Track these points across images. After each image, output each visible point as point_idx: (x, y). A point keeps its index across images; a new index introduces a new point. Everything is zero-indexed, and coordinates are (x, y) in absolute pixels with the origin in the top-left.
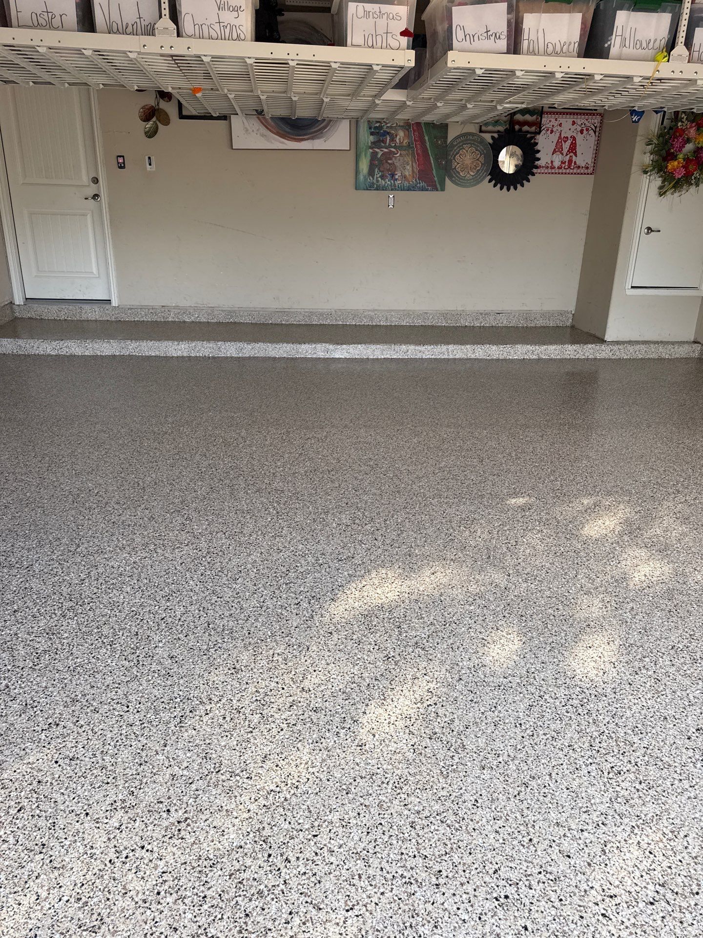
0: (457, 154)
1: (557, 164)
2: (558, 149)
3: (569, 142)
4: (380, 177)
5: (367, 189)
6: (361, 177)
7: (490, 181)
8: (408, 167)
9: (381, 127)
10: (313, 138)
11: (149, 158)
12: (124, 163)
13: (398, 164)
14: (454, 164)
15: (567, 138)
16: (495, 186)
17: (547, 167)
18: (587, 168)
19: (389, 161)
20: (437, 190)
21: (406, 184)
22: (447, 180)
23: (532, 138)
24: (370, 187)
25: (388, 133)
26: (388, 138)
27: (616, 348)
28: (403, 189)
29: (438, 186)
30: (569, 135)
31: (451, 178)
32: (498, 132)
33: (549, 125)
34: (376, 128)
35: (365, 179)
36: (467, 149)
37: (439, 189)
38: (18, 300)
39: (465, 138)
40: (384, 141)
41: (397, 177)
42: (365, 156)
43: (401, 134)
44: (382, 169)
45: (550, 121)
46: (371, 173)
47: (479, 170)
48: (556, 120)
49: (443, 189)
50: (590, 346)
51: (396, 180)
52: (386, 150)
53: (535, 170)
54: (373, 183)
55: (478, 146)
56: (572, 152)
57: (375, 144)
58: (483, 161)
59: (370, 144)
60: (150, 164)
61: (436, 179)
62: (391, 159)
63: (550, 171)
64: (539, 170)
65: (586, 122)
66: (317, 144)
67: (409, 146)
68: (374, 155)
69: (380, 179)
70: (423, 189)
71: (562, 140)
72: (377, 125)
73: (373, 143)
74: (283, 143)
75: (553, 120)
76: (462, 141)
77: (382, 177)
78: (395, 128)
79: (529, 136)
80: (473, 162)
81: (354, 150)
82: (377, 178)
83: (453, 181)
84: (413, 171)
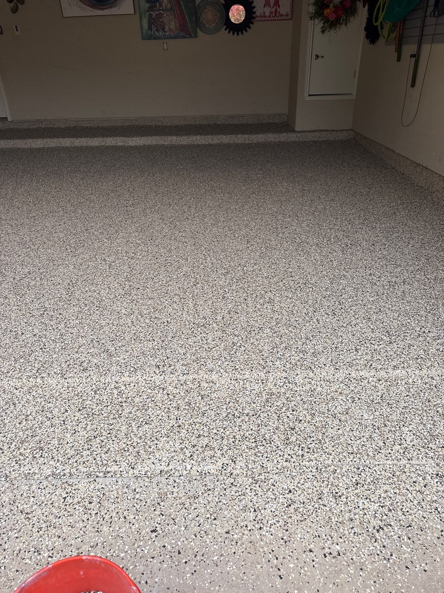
0: (202, 12)
1: (267, 14)
2: (267, 4)
4: (156, 30)
5: (149, 39)
6: (144, 32)
7: (226, 30)
8: (172, 23)
10: (111, 7)
11: (16, 26)
12: (2, 30)
13: (166, 21)
14: (202, 19)
16: (229, 32)
17: (261, 17)
18: (288, 16)
19: (160, 20)
21: (172, 34)
22: (199, 31)
24: (150, 38)
25: (157, 1)
26: (158, 4)
28: (170, 38)
29: (192, 35)
31: (200, 29)
35: (146, 32)
36: (208, 8)
37: (193, 36)
39: (206, 1)
40: (155, 7)
41: (166, 30)
42: (145, 17)
43: (166, 1)
44: (156, 25)
46: (150, 28)
47: (217, 23)
49: (196, 36)
51: (166, 32)
52: (157, 12)
53: (254, 20)
54: (152, 35)
55: (215, 6)
56: (276, 5)
57: (151, 9)
58: (219, 16)
59: (147, 9)
60: (17, 30)
61: (190, 30)
62: (161, 18)
63: (263, 19)
64: (256, 20)
66: (114, 11)
67: (171, 8)
68: (150, 16)
69: (156, 32)
70: (183, 37)
73: (149, 8)
74: (93, 11)
76: (205, 3)
77: (157, 30)
80: (213, 17)
81: (138, 14)
82: (154, 31)
83: (202, 31)
84: (176, 25)
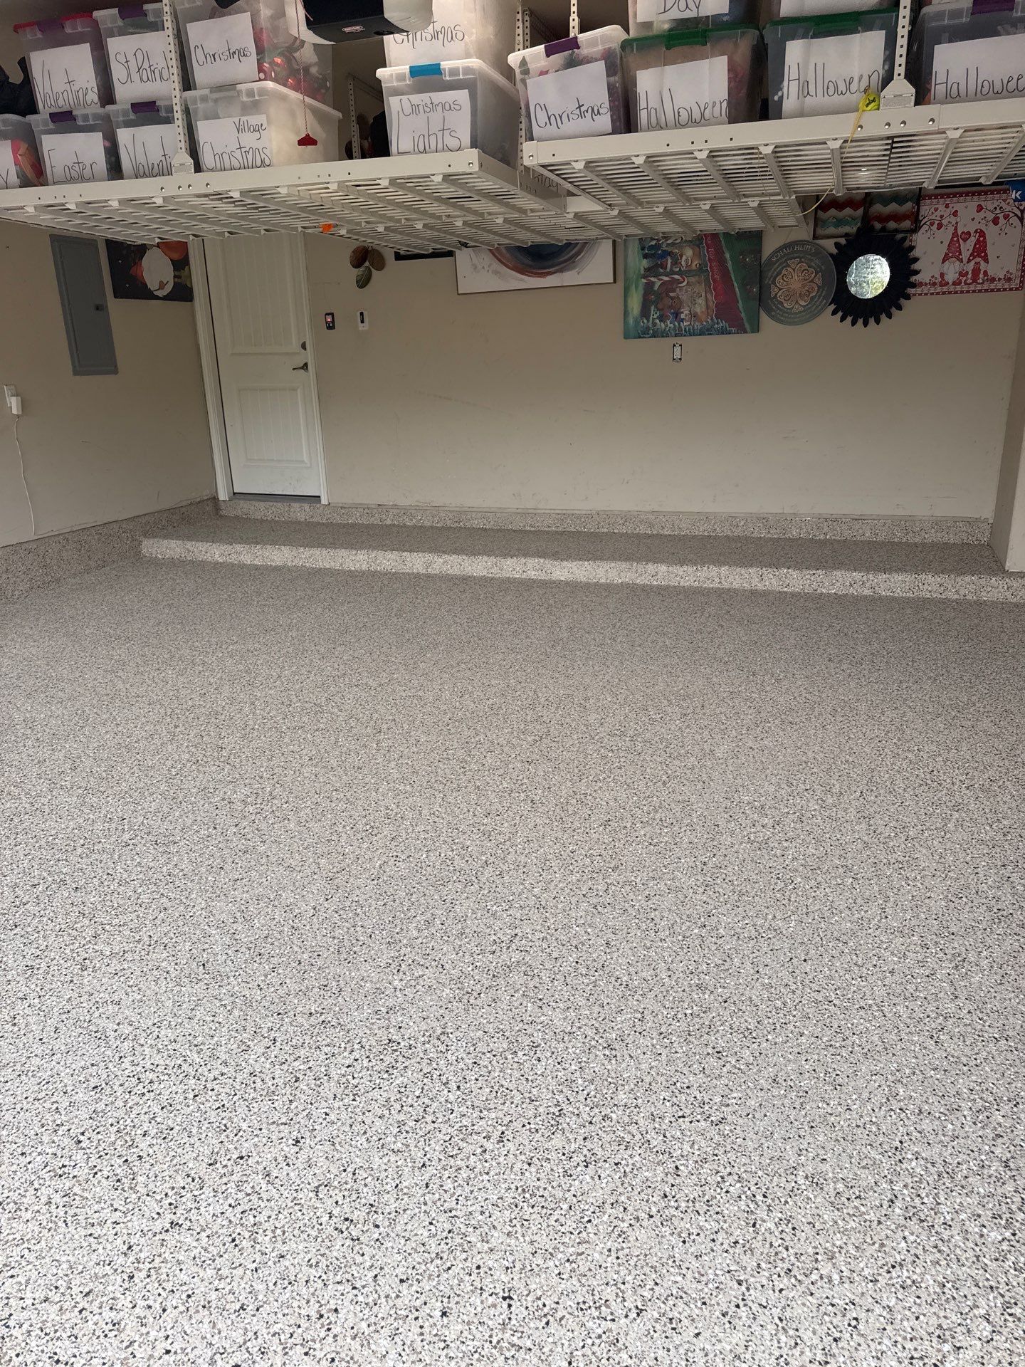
0: (778, 275)
1: (951, 277)
2: (953, 252)
3: (973, 240)
4: (658, 318)
5: (640, 337)
6: (631, 321)
7: (834, 313)
8: (700, 301)
9: (658, 246)
10: (561, 271)
11: (362, 314)
12: (333, 321)
13: (684, 297)
14: (774, 291)
15: (969, 233)
16: (843, 319)
17: (934, 284)
18: (1009, 280)
19: (671, 294)
20: (745, 332)
21: (697, 325)
22: (764, 317)
23: (904, 239)
24: (643, 334)
25: (670, 254)
26: (669, 261)
27: (1017, 583)
28: (692, 333)
29: (747, 326)
30: (971, 228)
31: (769, 312)
32: (847, 235)
33: (935, 217)
34: (651, 247)
35: (636, 321)
36: (793, 266)
37: (748, 330)
38: (223, 495)
39: (790, 249)
40: (663, 266)
41: (683, 316)
42: (636, 290)
43: (689, 252)
44: (660, 306)
45: (936, 210)
46: (645, 312)
47: (814, 297)
48: (947, 206)
49: (756, 329)
51: (683, 320)
52: (666, 278)
53: (912, 291)
54: (648, 328)
55: (812, 261)
56: (979, 255)
57: (650, 271)
58: (820, 282)
59: (642, 272)
60: (362, 322)
61: (743, 315)
62: (674, 291)
63: (939, 289)
64: (919, 290)
65: (1003, 204)
66: (568, 278)
67: (701, 269)
68: (649, 286)
69: (658, 321)
70: (723, 332)
71: (958, 238)
72: (653, 243)
73: (647, 270)
74: (521, 280)
75: (942, 207)
76: (785, 255)
77: (662, 318)
78: (679, 246)
79: (899, 236)
80: (804, 286)
81: (621, 283)
82: (653, 319)
83: (772, 317)
84: (708, 307)
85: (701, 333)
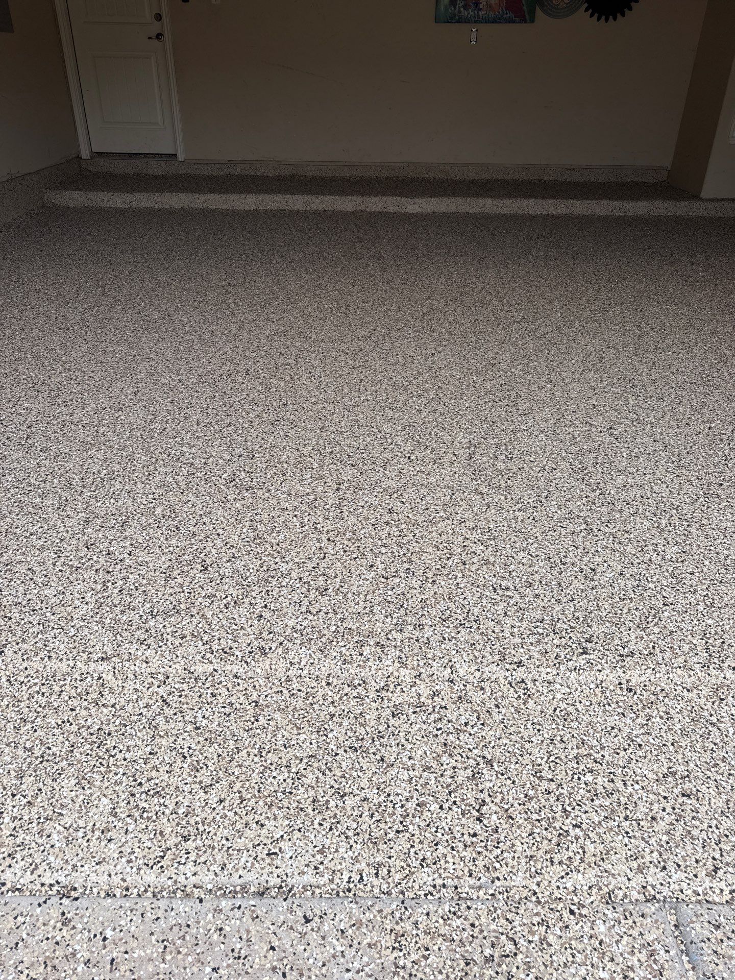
4: (463, 6)
5: (448, 22)
6: (442, 8)
7: (586, 10)
16: (591, 15)
20: (526, 22)
21: (492, 15)
22: (538, 9)
24: (452, 19)
27: (710, 205)
28: (487, 21)
29: (527, 17)
31: (542, 7)
35: (446, 9)
37: (528, 20)
38: (85, 154)
41: (481, 6)
46: (453, 2)
49: (532, 21)
50: (683, 203)
51: (481, 10)
54: (454, 14)
61: (525, 8)
69: (462, 9)
70: (510, 21)
77: (466, 7)
82: (459, 8)
83: (544, 11)
85: (494, 22)
